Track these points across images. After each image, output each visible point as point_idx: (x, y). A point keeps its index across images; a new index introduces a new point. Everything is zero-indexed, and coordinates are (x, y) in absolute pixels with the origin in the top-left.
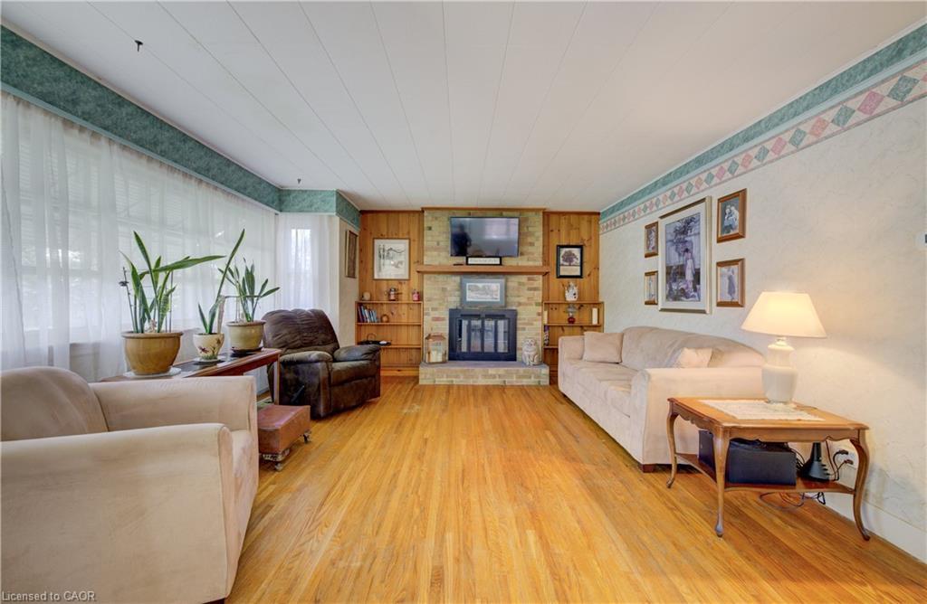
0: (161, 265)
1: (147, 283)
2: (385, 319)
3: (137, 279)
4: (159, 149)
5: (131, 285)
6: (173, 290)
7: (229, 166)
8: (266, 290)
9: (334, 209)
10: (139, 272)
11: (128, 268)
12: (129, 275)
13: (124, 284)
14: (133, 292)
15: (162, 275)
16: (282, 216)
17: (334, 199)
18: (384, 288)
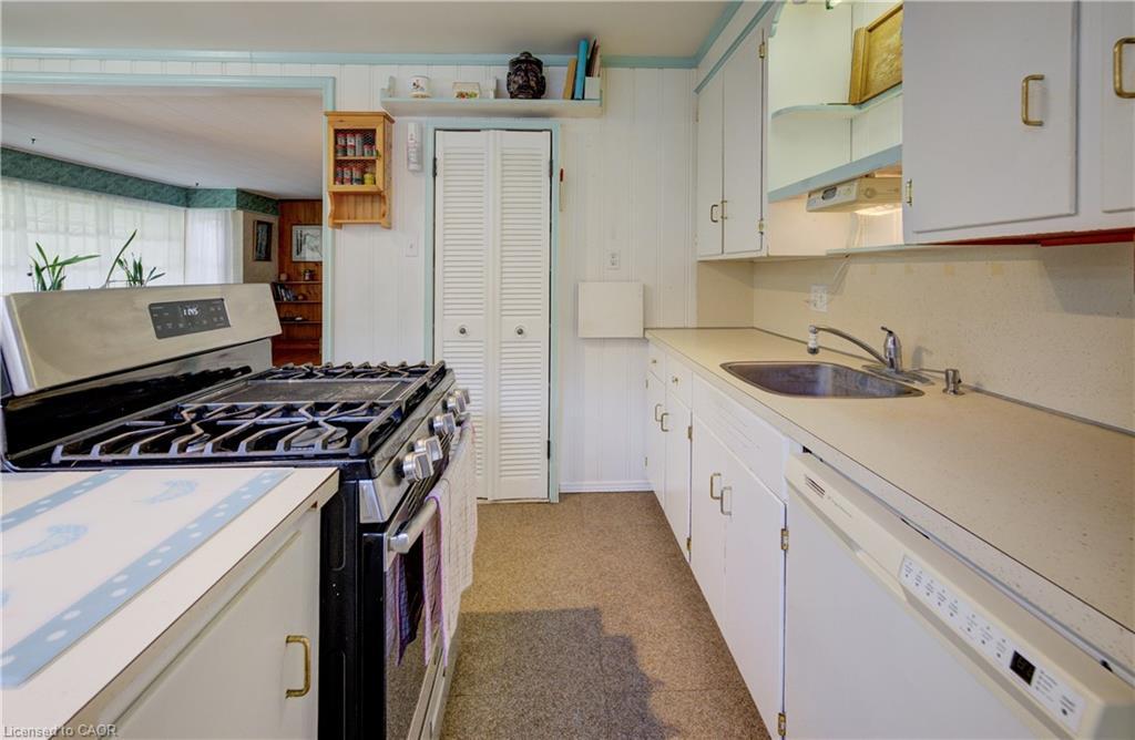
0: (59, 261)
1: (45, 274)
2: (300, 297)
3: (39, 271)
4: (59, 181)
5: (35, 275)
6: (63, 278)
7: (126, 180)
8: (153, 275)
9: (235, 204)
10: (41, 267)
11: (34, 265)
12: (34, 269)
13: (30, 275)
14: (36, 280)
15: (58, 268)
16: (190, 211)
17: (235, 196)
18: (302, 269)
